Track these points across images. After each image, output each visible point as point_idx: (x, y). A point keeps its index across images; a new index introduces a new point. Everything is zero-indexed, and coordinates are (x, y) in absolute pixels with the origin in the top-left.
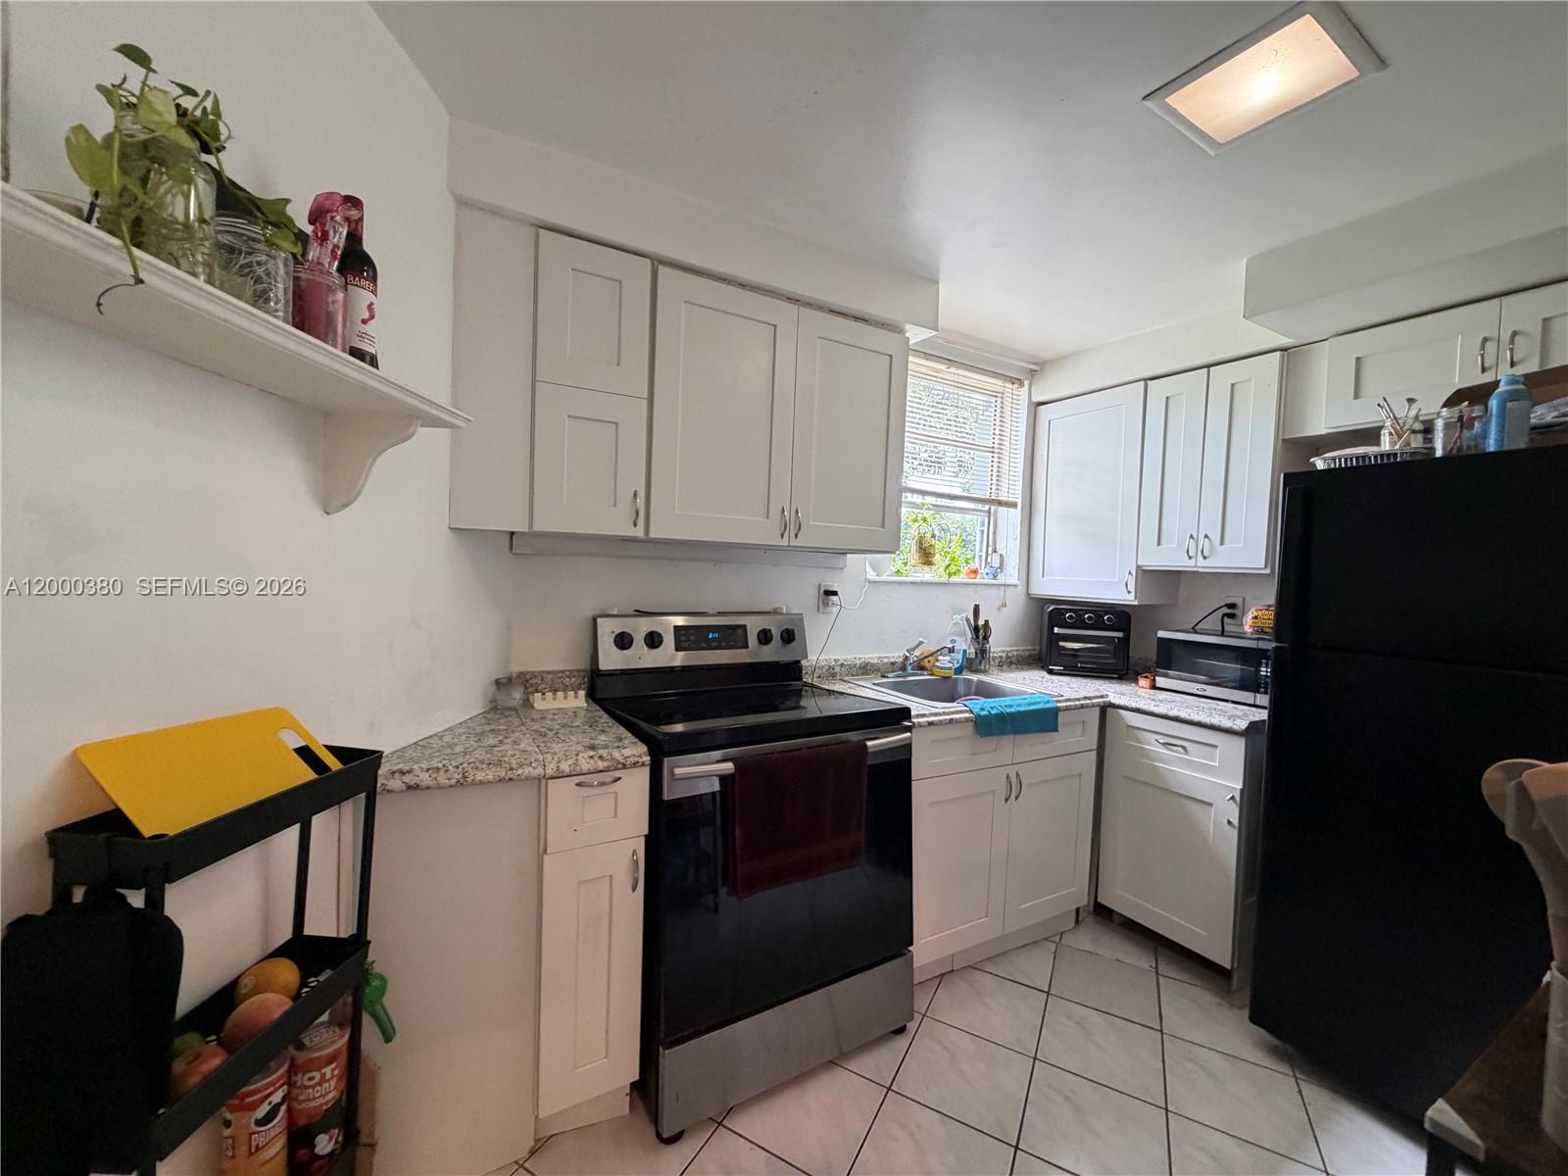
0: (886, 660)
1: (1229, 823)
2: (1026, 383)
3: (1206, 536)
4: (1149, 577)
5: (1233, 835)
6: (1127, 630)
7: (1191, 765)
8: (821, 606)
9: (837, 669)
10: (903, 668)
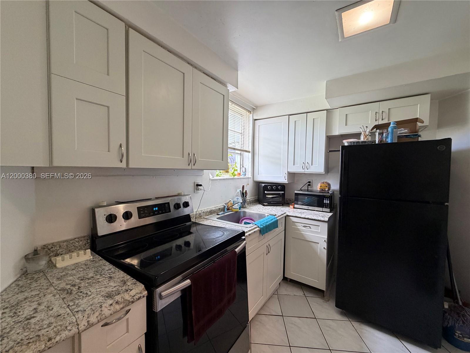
0: (217, 208)
1: (324, 248)
2: (252, 112)
3: (308, 163)
4: (292, 175)
5: (325, 252)
6: (284, 191)
7: (312, 232)
8: (195, 190)
9: (202, 214)
10: (224, 211)
